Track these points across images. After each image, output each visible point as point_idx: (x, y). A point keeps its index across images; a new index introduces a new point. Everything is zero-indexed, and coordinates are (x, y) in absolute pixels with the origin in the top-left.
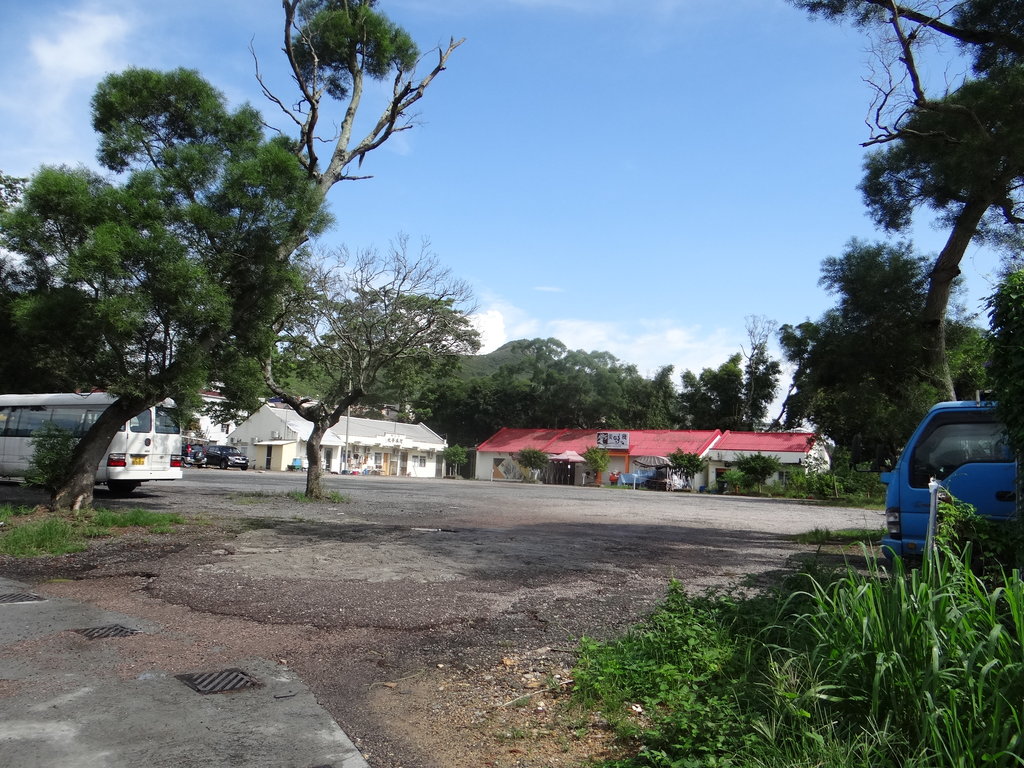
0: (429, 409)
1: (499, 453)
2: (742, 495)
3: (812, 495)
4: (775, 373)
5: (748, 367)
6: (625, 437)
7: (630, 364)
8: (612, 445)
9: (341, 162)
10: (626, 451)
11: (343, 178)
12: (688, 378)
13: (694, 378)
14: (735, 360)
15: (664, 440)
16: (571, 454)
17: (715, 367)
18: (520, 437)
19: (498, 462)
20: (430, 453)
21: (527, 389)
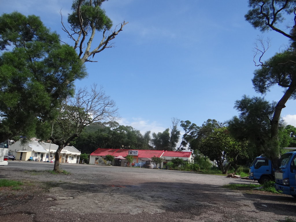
0: (75, 142)
1: (97, 156)
2: (172, 170)
3: (192, 170)
4: (178, 134)
5: (171, 132)
6: (137, 152)
7: (138, 130)
8: (133, 154)
9: (88, 55)
10: (137, 156)
11: (88, 61)
12: (154, 135)
13: (156, 135)
14: (167, 130)
15: (148, 153)
16: (120, 157)
17: (162, 132)
18: (104, 151)
19: (97, 159)
20: (75, 156)
21: (107, 136)
